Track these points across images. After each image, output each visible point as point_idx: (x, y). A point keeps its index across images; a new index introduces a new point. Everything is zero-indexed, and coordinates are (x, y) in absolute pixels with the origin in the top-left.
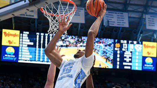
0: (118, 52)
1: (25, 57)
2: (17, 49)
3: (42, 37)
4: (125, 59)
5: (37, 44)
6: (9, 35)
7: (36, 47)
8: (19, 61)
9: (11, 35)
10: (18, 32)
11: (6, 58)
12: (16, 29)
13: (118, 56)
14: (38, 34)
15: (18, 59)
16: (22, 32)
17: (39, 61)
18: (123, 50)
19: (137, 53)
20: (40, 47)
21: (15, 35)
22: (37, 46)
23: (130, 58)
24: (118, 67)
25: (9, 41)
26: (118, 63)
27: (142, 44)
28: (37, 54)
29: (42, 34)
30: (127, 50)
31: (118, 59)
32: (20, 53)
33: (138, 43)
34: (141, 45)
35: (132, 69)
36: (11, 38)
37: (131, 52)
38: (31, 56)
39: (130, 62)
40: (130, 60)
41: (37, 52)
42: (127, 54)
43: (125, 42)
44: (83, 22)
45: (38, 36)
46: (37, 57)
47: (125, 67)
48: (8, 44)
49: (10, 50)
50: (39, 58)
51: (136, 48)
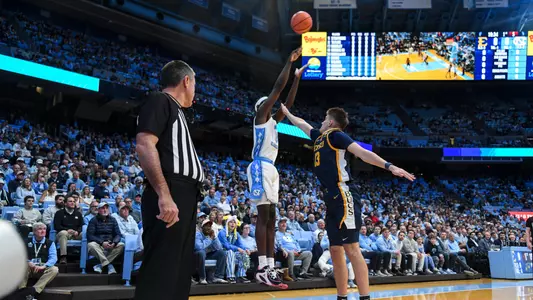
0: (484, 53)
1: (336, 72)
2: (323, 60)
3: (360, 39)
4: (496, 63)
5: (353, 50)
6: (312, 40)
7: (350, 55)
8: (327, 78)
9: (314, 40)
10: (324, 35)
11: (309, 75)
12: (321, 30)
13: (484, 59)
14: (353, 34)
15: (325, 76)
16: (329, 35)
17: (356, 75)
18: (493, 48)
19: (518, 52)
20: (356, 54)
21: (320, 40)
22: (353, 54)
23: (504, 60)
24: (483, 77)
25: (312, 50)
26: (484, 71)
27: (526, 35)
28: (353, 66)
29: (360, 34)
30: (500, 48)
31: (484, 65)
32: (328, 66)
33: (519, 35)
34: (524, 38)
35: (509, 78)
36: (314, 45)
37: (507, 51)
38: (344, 70)
39: (505, 67)
40: (505, 63)
41: (353, 62)
42: (500, 55)
43: (496, 34)
44: (429, 6)
45: (353, 38)
46: (353, 70)
47: (497, 77)
48: (310, 54)
49: (314, 63)
50: (356, 72)
51: (516, 44)
